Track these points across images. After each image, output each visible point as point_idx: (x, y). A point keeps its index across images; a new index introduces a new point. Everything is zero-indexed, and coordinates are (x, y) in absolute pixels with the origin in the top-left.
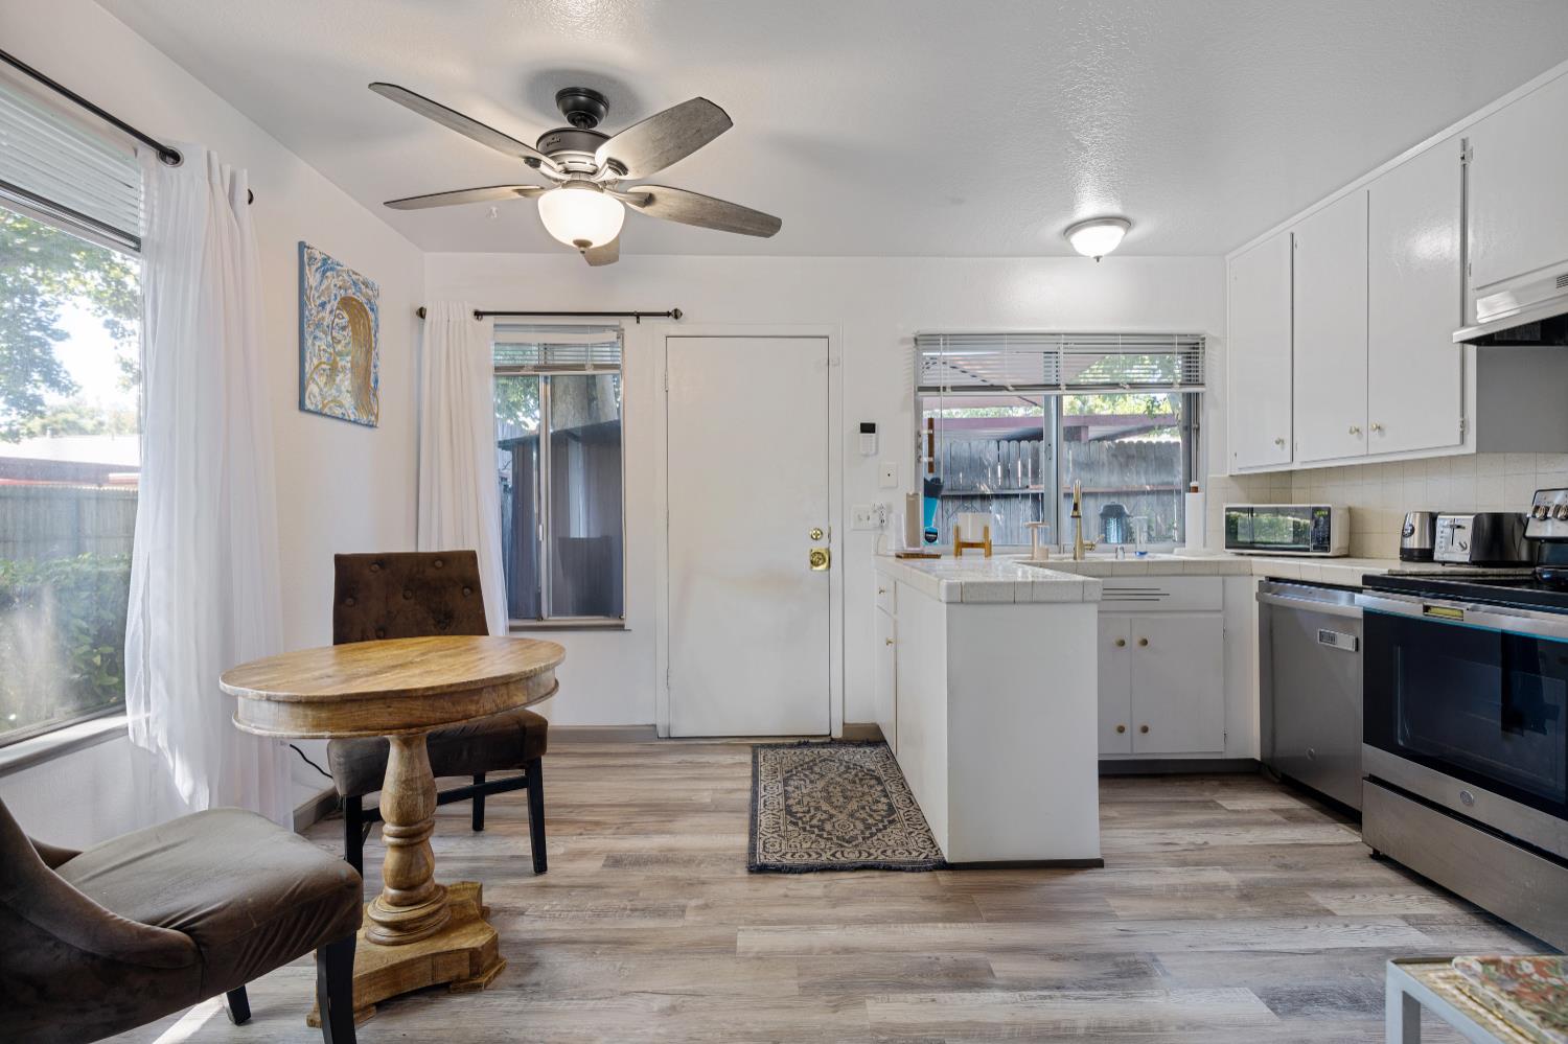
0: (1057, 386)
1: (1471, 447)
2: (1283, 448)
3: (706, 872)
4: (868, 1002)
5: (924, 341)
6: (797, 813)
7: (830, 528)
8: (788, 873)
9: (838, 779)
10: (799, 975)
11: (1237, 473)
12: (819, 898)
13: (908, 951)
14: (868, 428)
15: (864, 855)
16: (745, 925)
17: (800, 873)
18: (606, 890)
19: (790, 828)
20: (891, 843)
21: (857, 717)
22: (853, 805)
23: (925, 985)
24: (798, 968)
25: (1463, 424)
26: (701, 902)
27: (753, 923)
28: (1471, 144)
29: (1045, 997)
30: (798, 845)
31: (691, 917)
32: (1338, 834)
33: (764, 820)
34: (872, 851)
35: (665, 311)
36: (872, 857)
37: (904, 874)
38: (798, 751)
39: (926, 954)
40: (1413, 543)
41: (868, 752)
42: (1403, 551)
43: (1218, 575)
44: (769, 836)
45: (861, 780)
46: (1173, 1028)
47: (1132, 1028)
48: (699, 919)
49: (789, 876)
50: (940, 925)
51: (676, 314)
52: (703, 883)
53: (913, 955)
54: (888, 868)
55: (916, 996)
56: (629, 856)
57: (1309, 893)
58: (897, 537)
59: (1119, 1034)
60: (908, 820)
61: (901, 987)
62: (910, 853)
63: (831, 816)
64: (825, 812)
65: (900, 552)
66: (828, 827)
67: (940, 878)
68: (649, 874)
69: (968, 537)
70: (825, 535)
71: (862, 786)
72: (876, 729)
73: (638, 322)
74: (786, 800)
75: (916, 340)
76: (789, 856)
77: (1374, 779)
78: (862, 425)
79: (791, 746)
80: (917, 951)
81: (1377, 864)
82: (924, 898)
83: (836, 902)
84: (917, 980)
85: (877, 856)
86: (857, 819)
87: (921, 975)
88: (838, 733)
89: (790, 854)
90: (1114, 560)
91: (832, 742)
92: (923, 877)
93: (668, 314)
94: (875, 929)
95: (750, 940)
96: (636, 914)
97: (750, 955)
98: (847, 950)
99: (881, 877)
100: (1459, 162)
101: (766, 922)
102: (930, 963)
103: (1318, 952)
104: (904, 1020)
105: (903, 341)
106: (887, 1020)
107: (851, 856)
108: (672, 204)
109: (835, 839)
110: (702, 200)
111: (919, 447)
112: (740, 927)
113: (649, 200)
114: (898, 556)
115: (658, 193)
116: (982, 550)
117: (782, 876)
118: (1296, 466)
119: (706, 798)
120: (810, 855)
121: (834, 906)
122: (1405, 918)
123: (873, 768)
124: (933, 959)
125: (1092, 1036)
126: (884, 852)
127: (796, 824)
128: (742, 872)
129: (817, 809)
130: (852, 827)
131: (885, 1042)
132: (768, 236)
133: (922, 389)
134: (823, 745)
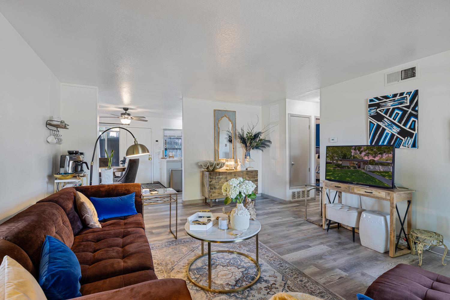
5: (165, 130)
14: (157, 141)
21: (156, 180)
35: (127, 124)
58: (161, 156)
65: (161, 158)
69: (171, 156)
70: (151, 156)
79: (146, 184)
88: (153, 183)
105: (162, 129)
111: (164, 144)
133: (165, 136)
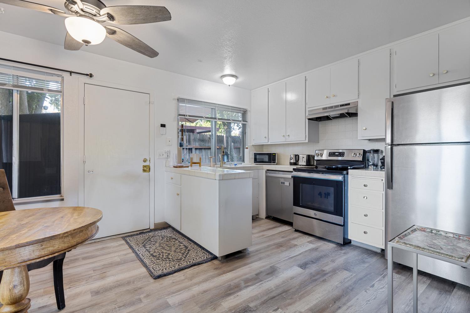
0: (215, 118)
1: (307, 141)
2: (266, 139)
3: (139, 284)
4: (222, 303)
5: (180, 100)
6: (156, 255)
7: (150, 158)
8: (169, 275)
9: (162, 242)
10: (197, 304)
11: (254, 144)
12: (184, 279)
13: (221, 285)
14: (163, 126)
15: (188, 262)
16: (167, 296)
17: (172, 274)
18: (101, 304)
19: (158, 261)
20: (193, 256)
21: (159, 220)
22: (173, 249)
23: (232, 293)
24: (195, 302)
25: (306, 136)
26: (145, 295)
27: (169, 294)
28: (307, 78)
29: (261, 284)
30: (165, 266)
31: (145, 301)
32: (286, 228)
33: (147, 261)
34: (190, 260)
36: (191, 263)
37: (204, 264)
38: (141, 236)
39: (227, 284)
40: (292, 161)
41: (165, 231)
42: (290, 163)
43: (257, 169)
44: (153, 265)
45: (170, 240)
46: (289, 280)
47: (282, 284)
48: (149, 300)
49: (169, 276)
50: (224, 275)
51: (91, 76)
52: (141, 288)
53: (223, 286)
54: (199, 264)
55: (233, 296)
56: (101, 289)
57: (291, 242)
58: (173, 161)
59: (281, 286)
60: (193, 249)
61: (227, 296)
62: (201, 258)
63: (169, 254)
64: (166, 253)
65: (176, 166)
66: (170, 257)
67: (214, 262)
68: (116, 292)
69: (195, 161)
70: (148, 160)
71: (171, 242)
72: (166, 223)
73: (71, 75)
74: (149, 253)
75: (178, 99)
76: (164, 270)
77: (295, 213)
78: (161, 124)
79: (137, 234)
80: (223, 285)
81: (297, 232)
82: (214, 269)
83: (191, 279)
84: (229, 292)
85: (192, 262)
86: (178, 252)
87: (230, 290)
88: (152, 227)
89: (165, 269)
90: (230, 167)
91: (151, 231)
92: (209, 263)
93: (87, 75)
94: (208, 283)
95: (173, 300)
96: (122, 308)
97: (176, 305)
98: (205, 292)
99: (198, 267)
100: (305, 81)
101: (173, 293)
102: (229, 286)
103: (300, 254)
104: (235, 304)
105: (174, 99)
106: (231, 306)
107: (184, 264)
108: (122, 37)
109: (175, 260)
110: (134, 39)
111: (178, 133)
112: (166, 298)
113: (114, 32)
114: (174, 167)
115: (119, 31)
116: (198, 165)
117: (167, 277)
118: (269, 143)
119: (118, 259)
120: (172, 268)
121: (191, 280)
122: (308, 242)
123: (171, 236)
124: (229, 285)
125: (277, 289)
126: (193, 260)
127: (159, 259)
128: (152, 280)
129: (162, 253)
130: (178, 255)
131: (235, 312)
132: (151, 57)
133: (179, 115)
134: (149, 232)
